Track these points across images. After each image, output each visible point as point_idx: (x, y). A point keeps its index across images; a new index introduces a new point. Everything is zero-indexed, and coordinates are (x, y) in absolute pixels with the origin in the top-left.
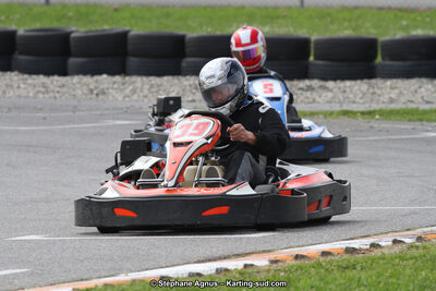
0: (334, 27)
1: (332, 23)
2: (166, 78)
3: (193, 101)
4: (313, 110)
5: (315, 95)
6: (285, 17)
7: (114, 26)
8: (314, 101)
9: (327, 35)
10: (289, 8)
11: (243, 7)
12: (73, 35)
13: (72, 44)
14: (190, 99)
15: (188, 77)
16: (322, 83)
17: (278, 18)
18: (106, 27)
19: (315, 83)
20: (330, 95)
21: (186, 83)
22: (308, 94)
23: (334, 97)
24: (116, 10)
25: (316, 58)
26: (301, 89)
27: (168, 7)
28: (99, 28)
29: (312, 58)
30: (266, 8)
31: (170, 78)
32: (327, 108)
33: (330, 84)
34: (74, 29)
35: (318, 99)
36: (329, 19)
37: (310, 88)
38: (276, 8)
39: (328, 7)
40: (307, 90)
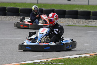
0: (95, 9)
1: (95, 8)
2: (62, 19)
3: (68, 23)
4: (92, 26)
5: (92, 23)
6: (85, 7)
7: (51, 8)
8: (92, 24)
9: (94, 11)
10: (86, 5)
11: (77, 5)
12: (44, 10)
13: (43, 11)
14: (67, 23)
15: (66, 19)
16: (93, 20)
17: (83, 7)
18: (50, 8)
19: (92, 20)
20: (95, 23)
21: (66, 20)
22: (91, 22)
23: (96, 23)
24: (51, 5)
25: (92, 15)
26: (89, 21)
27: (61, 4)
28: (48, 8)
29: (91, 15)
30: (81, 5)
31: (63, 19)
32: (95, 25)
33: (95, 21)
34: (44, 8)
35: (93, 23)
36: (94, 8)
37: (91, 21)
38: (83, 5)
39: (94, 5)
40: (90, 22)
